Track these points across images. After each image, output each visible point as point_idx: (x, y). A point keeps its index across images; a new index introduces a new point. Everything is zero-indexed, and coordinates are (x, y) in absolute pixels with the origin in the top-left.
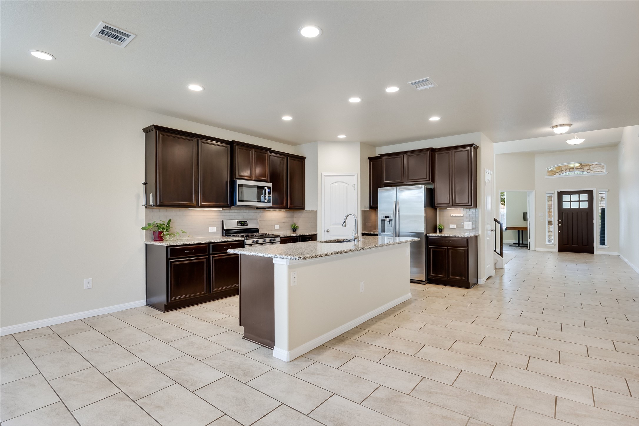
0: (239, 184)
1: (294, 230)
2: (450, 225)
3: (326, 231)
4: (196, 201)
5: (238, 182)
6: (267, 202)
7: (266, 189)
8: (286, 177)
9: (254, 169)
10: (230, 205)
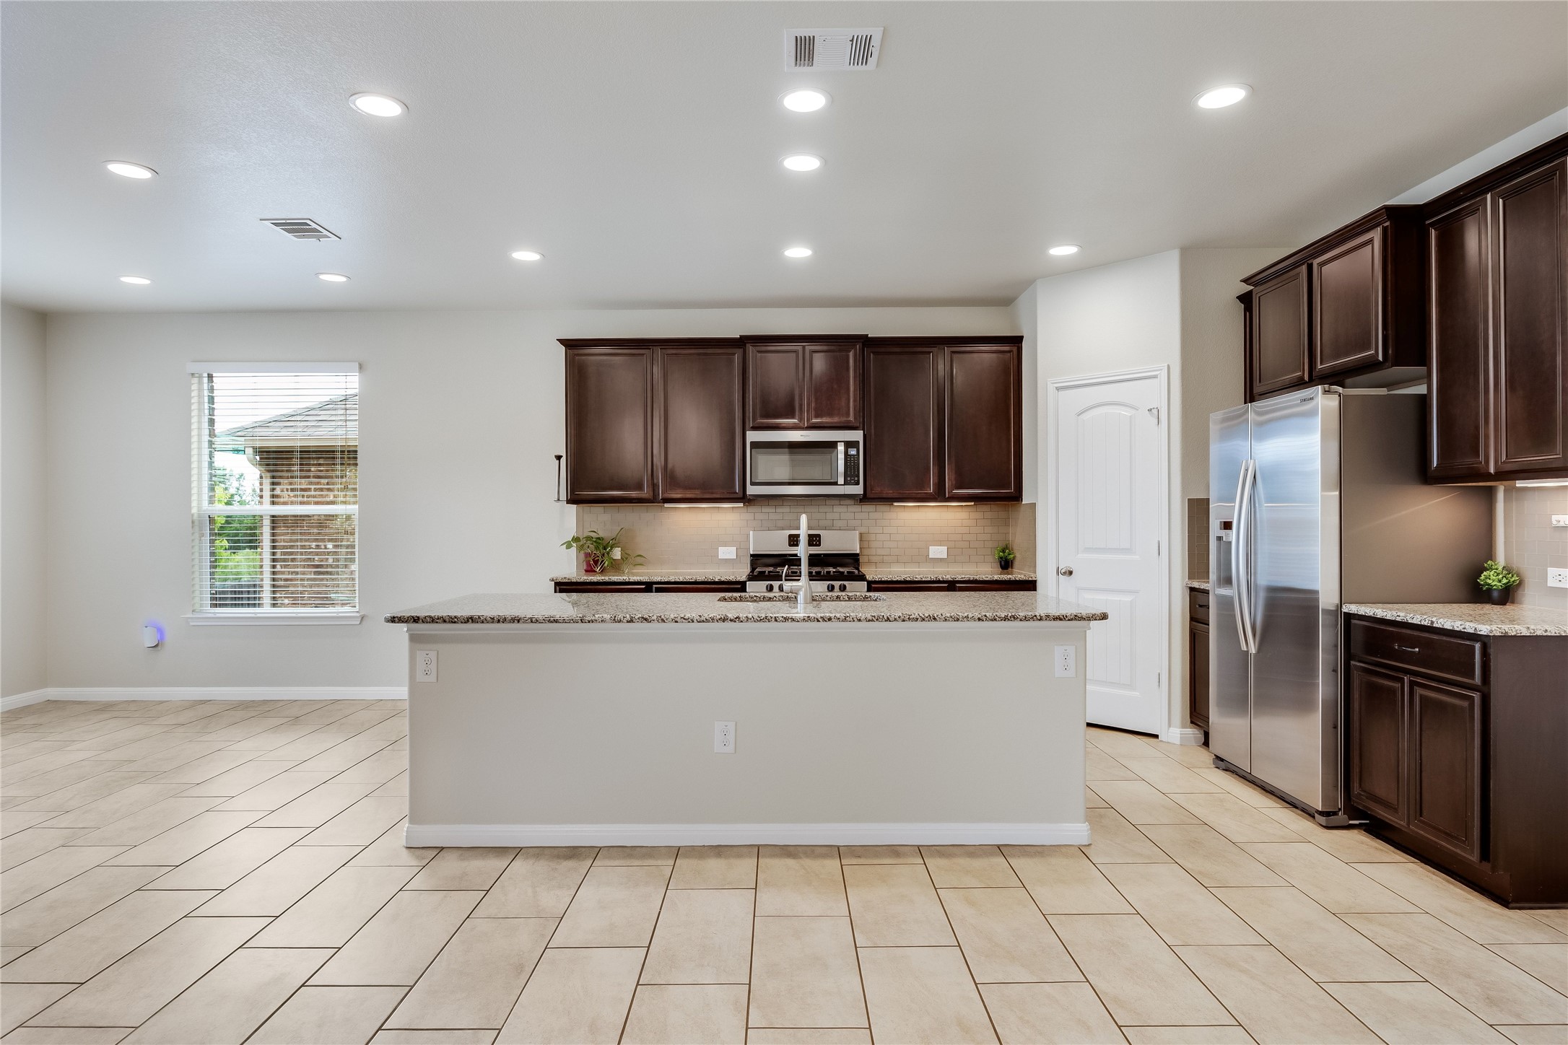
0: (751, 442)
1: (1006, 564)
2: (1552, 572)
3: (1063, 571)
4: (651, 489)
5: (752, 436)
6: (846, 483)
7: (841, 448)
8: (936, 408)
9: (808, 399)
10: (741, 495)
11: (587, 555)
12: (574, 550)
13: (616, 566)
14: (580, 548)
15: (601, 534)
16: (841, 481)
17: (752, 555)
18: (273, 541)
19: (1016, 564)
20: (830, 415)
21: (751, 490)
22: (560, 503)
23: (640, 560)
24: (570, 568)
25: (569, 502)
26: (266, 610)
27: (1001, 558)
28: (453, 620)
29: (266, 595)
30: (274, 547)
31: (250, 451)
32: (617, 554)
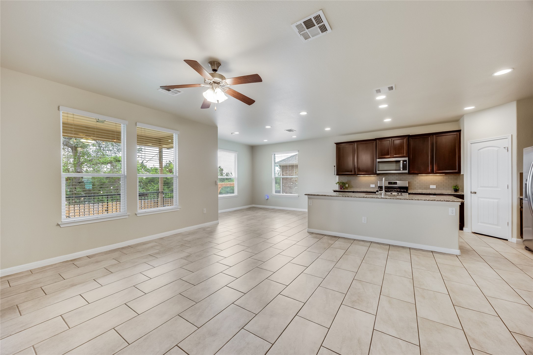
0: (378, 162)
3: (472, 192)
4: (354, 172)
5: (378, 160)
6: (403, 170)
7: (401, 162)
8: (431, 151)
9: (393, 151)
10: (375, 173)
11: (341, 186)
12: (338, 185)
13: (347, 188)
14: (339, 184)
15: (343, 181)
16: (402, 169)
17: (378, 186)
18: (282, 182)
19: (460, 190)
20: (399, 154)
21: (378, 172)
22: (335, 175)
23: (352, 187)
24: (337, 188)
25: (336, 175)
26: (281, 194)
27: (455, 189)
28: (315, 195)
29: (281, 192)
30: (283, 183)
31: (279, 166)
32: (347, 185)
